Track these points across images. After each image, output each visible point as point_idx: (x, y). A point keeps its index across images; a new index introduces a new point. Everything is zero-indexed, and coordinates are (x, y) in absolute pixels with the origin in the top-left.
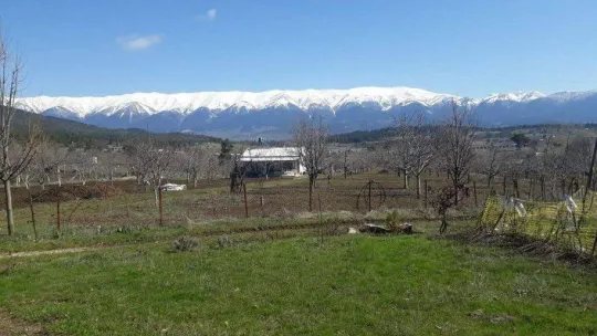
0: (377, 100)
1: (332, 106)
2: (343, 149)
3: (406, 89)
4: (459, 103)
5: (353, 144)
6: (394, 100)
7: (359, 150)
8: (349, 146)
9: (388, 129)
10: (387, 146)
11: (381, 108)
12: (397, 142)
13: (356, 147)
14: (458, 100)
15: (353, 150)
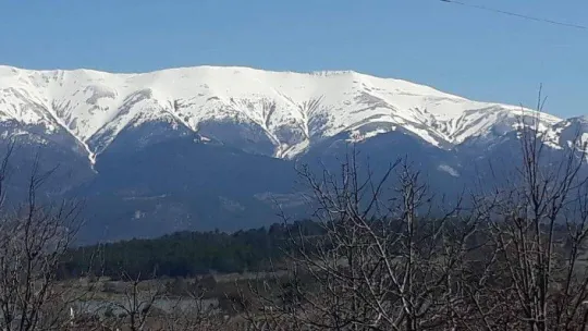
0: (257, 116)
1: (84, 132)
2: (124, 304)
3: (365, 81)
4: (552, 139)
5: (162, 284)
6: (319, 121)
7: (187, 305)
8: (146, 293)
9: (295, 228)
10: (291, 294)
11: (272, 147)
12: (324, 277)
13: (174, 293)
14: (548, 125)
15: (164, 305)
